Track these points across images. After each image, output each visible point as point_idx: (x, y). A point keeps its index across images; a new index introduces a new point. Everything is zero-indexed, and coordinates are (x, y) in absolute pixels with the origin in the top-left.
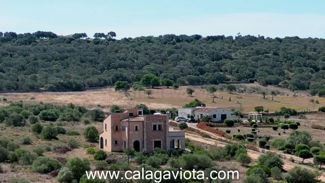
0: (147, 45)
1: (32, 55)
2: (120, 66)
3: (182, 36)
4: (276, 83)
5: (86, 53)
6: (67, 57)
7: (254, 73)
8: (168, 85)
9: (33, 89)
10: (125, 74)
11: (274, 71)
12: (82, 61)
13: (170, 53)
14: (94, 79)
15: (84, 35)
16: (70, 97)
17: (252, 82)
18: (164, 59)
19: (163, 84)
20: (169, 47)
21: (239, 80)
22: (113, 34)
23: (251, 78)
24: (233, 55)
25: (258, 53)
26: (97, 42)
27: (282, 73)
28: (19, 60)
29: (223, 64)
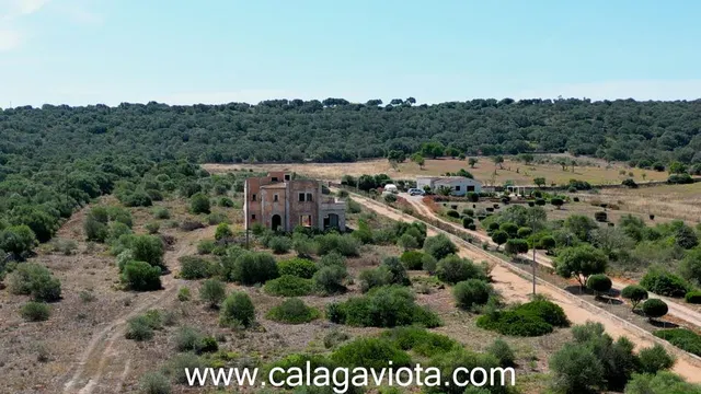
0: (445, 111)
1: (311, 124)
2: (408, 135)
3: (489, 100)
4: (591, 153)
5: (373, 120)
6: (349, 125)
7: (565, 141)
8: (454, 154)
9: (297, 160)
10: (404, 143)
11: (592, 139)
12: (365, 130)
13: (471, 119)
14: (369, 150)
15: (380, 102)
16: (329, 168)
17: (562, 151)
18: (461, 127)
19: (448, 155)
20: (469, 113)
21: (546, 149)
22: (413, 100)
23: (561, 147)
24: (546, 121)
25: (577, 117)
26: (389, 108)
27: (602, 142)
28: (296, 129)
29: (530, 132)
